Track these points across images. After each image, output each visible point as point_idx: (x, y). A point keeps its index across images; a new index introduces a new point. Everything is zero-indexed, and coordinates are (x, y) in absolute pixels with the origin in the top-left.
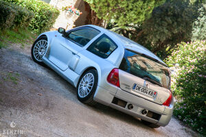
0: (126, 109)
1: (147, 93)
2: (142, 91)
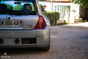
1: (12, 25)
2: (7, 24)
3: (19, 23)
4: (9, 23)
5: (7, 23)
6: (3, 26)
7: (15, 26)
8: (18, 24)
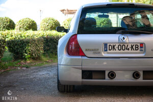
0: (107, 80)
1: (128, 49)
2: (120, 49)
3: (139, 47)
4: (124, 46)
5: (120, 46)
6: (114, 51)
7: (133, 51)
8: (137, 49)
